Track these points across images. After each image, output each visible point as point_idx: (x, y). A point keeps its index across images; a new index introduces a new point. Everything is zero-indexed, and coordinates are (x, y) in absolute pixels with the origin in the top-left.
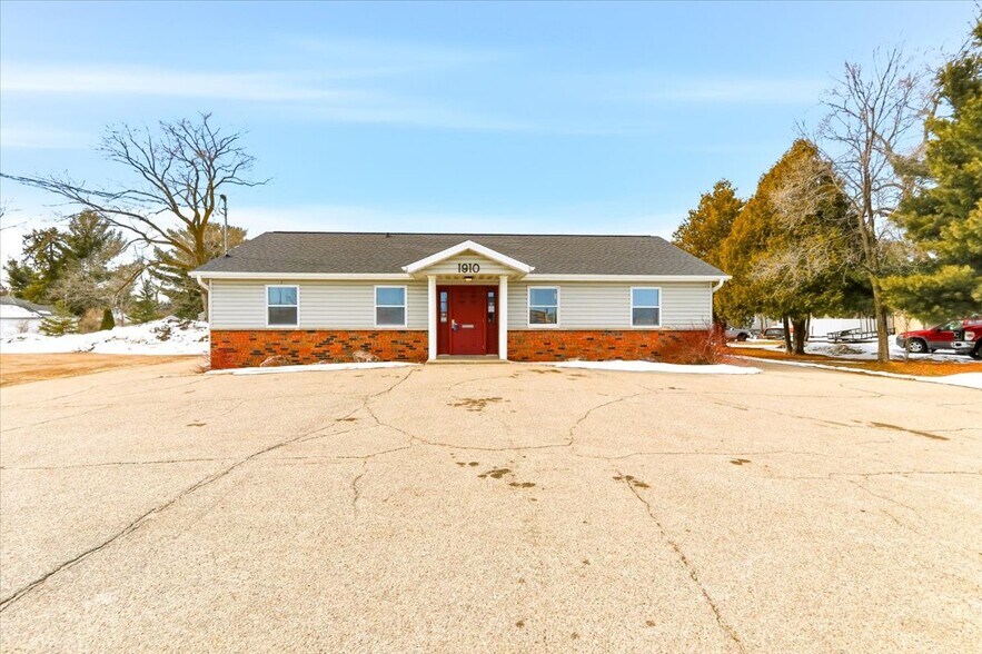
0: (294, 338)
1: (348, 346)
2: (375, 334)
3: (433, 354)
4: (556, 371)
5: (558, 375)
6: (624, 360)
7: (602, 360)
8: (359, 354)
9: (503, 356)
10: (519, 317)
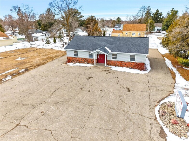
0: (78, 59)
1: (85, 61)
2: (88, 59)
3: (95, 64)
4: (108, 71)
5: (107, 72)
6: (127, 67)
7: (123, 67)
8: (86, 62)
9: (105, 65)
10: (110, 58)
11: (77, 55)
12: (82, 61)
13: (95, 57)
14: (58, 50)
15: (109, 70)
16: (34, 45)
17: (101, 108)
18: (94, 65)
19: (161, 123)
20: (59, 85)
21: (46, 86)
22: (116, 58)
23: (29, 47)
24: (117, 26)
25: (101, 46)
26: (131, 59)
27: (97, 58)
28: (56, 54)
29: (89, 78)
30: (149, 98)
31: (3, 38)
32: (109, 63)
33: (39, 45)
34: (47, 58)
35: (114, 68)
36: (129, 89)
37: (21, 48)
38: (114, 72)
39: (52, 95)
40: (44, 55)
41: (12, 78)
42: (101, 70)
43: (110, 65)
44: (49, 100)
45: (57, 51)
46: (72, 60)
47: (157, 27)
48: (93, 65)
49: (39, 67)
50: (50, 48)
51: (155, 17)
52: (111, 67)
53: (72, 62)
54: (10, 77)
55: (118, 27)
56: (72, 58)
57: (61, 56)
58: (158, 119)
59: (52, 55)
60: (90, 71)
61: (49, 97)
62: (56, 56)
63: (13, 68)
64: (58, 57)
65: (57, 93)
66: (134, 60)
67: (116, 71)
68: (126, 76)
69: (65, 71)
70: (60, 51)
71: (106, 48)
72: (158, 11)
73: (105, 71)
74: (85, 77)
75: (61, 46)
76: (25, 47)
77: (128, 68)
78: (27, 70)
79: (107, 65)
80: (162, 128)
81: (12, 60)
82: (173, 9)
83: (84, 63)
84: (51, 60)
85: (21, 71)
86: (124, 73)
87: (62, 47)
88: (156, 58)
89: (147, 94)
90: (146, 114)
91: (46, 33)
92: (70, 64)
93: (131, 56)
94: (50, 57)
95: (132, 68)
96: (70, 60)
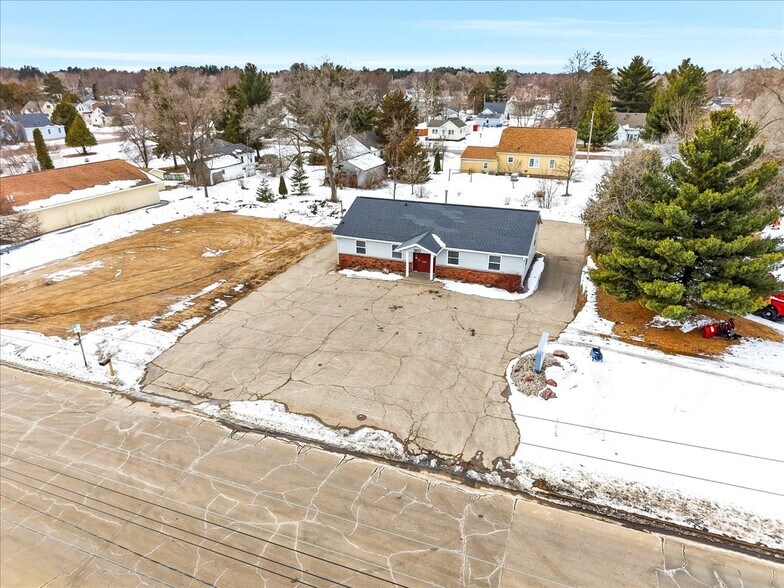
0: (365, 259)
1: (383, 265)
2: (391, 261)
3: (407, 274)
4: (437, 292)
5: (434, 295)
6: (482, 283)
7: (474, 282)
8: (385, 270)
9: (431, 278)
10: (443, 261)
11: (363, 251)
12: (377, 265)
13: (408, 258)
14: (302, 223)
15: (439, 290)
16: (226, 203)
17: (418, 360)
18: (404, 275)
19: (510, 381)
20: (336, 322)
21: (310, 322)
22: (456, 262)
23: (211, 211)
24: (487, 111)
25: (423, 229)
26: (491, 266)
27: (412, 261)
28: (300, 241)
29: (396, 308)
30: (507, 348)
31: (134, 183)
32: (441, 273)
33: (240, 204)
34: (282, 253)
35: (451, 285)
36: (473, 331)
37: (191, 215)
38: (450, 294)
39: (327, 339)
40: (269, 241)
41: (229, 305)
42: (421, 289)
43: (443, 277)
44: (325, 347)
45: (302, 230)
46: (350, 263)
47: (627, 127)
48: (401, 277)
49: (276, 279)
50: (276, 217)
51: (626, 84)
52: (445, 281)
53: (350, 267)
54: (222, 304)
55: (492, 116)
56: (351, 256)
57: (318, 248)
58: (508, 377)
59: (292, 244)
60: (395, 292)
61: (324, 343)
62: (305, 248)
63: (213, 282)
64: (310, 251)
65: (335, 335)
66: (497, 267)
67: (455, 293)
68: (475, 304)
69: (340, 291)
70: (310, 228)
71: (434, 236)
72: (638, 61)
73: (431, 292)
74: (387, 305)
75: (309, 211)
76: (200, 212)
77: (483, 287)
78: (249, 287)
79: (437, 277)
80: (508, 387)
81: (193, 256)
82: (686, 62)
83: (381, 270)
84: (295, 260)
85: (237, 289)
86: (473, 298)
87: (312, 214)
88: (565, 259)
89: (505, 340)
90: (492, 369)
91: (243, 152)
92: (348, 272)
93: (491, 258)
94: (290, 250)
95: (492, 286)
96: (345, 262)
